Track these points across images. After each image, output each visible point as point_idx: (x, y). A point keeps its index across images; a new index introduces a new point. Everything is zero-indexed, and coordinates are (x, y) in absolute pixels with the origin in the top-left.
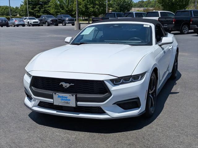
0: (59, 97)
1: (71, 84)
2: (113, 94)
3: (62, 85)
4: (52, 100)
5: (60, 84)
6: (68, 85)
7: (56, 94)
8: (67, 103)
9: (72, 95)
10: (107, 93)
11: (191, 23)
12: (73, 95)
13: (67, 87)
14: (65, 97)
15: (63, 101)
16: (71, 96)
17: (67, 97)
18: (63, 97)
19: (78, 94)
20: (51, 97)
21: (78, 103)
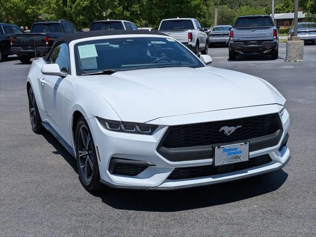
0: (225, 150)
1: (238, 127)
3: (223, 131)
4: (211, 160)
5: (220, 131)
6: (233, 129)
7: (220, 147)
8: (237, 157)
9: (245, 143)
11: (12, 44)
12: (247, 143)
13: (231, 132)
15: (230, 156)
16: (244, 145)
17: (237, 148)
18: (230, 149)
19: (251, 140)
21: (251, 153)
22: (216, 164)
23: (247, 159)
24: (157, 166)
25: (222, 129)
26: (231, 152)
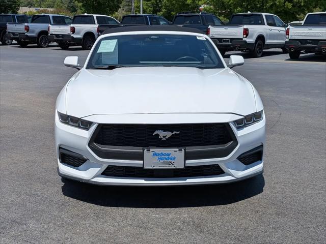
0: (155, 154)
1: (174, 132)
2: (240, 142)
4: (141, 162)
5: (154, 134)
6: (169, 134)
7: (149, 150)
8: (170, 163)
10: (231, 141)
12: (181, 150)
13: (167, 137)
14: (167, 155)
15: (162, 161)
16: (178, 151)
17: (169, 155)
18: (162, 154)
19: (187, 148)
20: (141, 157)
21: (188, 162)
22: (146, 167)
23: (182, 167)
24: (91, 161)
25: (156, 133)
26: (163, 156)
